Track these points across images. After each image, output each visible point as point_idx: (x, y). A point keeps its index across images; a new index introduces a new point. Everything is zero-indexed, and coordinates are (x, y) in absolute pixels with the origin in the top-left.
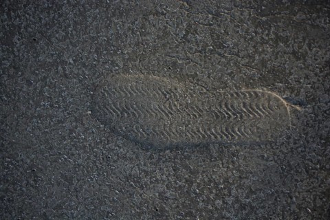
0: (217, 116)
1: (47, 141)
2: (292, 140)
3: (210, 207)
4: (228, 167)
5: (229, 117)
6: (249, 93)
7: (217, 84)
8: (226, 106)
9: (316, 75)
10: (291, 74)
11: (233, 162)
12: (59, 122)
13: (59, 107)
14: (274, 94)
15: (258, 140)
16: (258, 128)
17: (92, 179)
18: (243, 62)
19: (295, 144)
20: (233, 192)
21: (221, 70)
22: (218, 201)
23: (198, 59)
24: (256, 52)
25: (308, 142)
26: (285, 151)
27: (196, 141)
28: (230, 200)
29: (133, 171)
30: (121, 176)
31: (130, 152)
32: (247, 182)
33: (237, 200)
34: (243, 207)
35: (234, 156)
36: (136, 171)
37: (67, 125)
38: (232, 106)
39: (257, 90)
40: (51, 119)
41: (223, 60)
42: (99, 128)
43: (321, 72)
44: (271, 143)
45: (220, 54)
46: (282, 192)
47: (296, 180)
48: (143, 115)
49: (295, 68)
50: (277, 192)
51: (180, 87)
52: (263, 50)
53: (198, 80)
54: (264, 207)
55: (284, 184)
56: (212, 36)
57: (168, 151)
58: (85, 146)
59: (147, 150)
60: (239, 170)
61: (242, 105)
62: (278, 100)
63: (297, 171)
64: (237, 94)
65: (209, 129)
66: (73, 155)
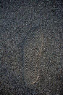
0: (31, 63)
1: (25, 15)
2: (24, 84)
3: (5, 60)
4: (16, 66)
5: (31, 66)
6: (37, 72)
7: (40, 63)
8: (34, 65)
9: (42, 91)
10: (43, 84)
11: (18, 67)
12: (30, 18)
13: (34, 18)
14: (37, 79)
15: (24, 74)
16: (27, 74)
17: (14, 27)
18: (46, 70)
20: (10, 67)
21: (44, 64)
22: (7, 63)
23: (47, 58)
24: (49, 74)
25: (23, 88)
26: (21, 82)
27: (24, 57)
28: (7, 66)
30: (15, 35)
31: (21, 38)
32: (12, 71)
33: (7, 68)
34: (5, 70)
35: (20, 67)
36: (16, 40)
37: (29, 20)
38: (34, 67)
39: (38, 74)
40: (31, 16)
41: (47, 65)
42: (28, 29)
43: (43, 93)
44: (23, 78)
45: (48, 64)
46: (9, 81)
47: (13, 85)
48: (32, 42)
49: (44, 85)
50: (9, 79)
51: (39, 53)
52: (49, 76)
53: (41, 58)
54: (5, 76)
55: (12, 82)
56: (54, 62)
57: (21, 49)
58: (23, 25)
59: (22, 43)
60: (16, 69)
61: (34, 70)
62: (35, 80)
63: (15, 85)
64: (37, 69)
65: (27, 61)
66: (21, 22)
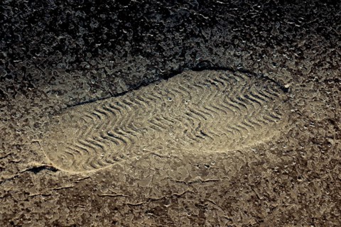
0: (130, 126)
1: (327, 37)
2: (32, 123)
3: (103, 16)
4: (97, 69)
5: (116, 130)
6: (101, 165)
7: (145, 164)
8: (125, 142)
9: (28, 211)
10: (59, 202)
11: (94, 78)
12: (320, 65)
13: (326, 81)
14: (72, 172)
15: (73, 113)
16: (76, 126)
17: (256, 8)
18: (122, 199)
19: (27, 120)
20: (81, 42)
21: (146, 181)
22: (96, 26)
23: (177, 186)
24: (109, 217)
25: (11, 127)
26: (35, 108)
27: (145, 89)
28: (82, 31)
29: (209, 32)
30: (222, 22)
31: (221, 55)
32: (70, 58)
33: (73, 33)
34: (65, 28)
35: (94, 85)
36: (206, 33)
37: (309, 64)
38: (116, 143)
39: (94, 171)
40: (331, 64)
41: (147, 196)
42: (269, 71)
43: (23, 216)
44: (56, 113)
45: (153, 200)
46: (22, 59)
47: (10, 77)
48: (221, 103)
49: (56, 210)
50: (29, 57)
51: (187, 148)
52: (102, 221)
53: (169, 162)
54: (39, 34)
55: (24, 69)
56: (170, 220)
57: (176, 67)
58: (278, 44)
59: (201, 62)
60: (84, 69)
61: (106, 148)
62: (64, 166)
63: (12, 88)
64: (117, 160)
65: (135, 108)
66: (289, 30)
